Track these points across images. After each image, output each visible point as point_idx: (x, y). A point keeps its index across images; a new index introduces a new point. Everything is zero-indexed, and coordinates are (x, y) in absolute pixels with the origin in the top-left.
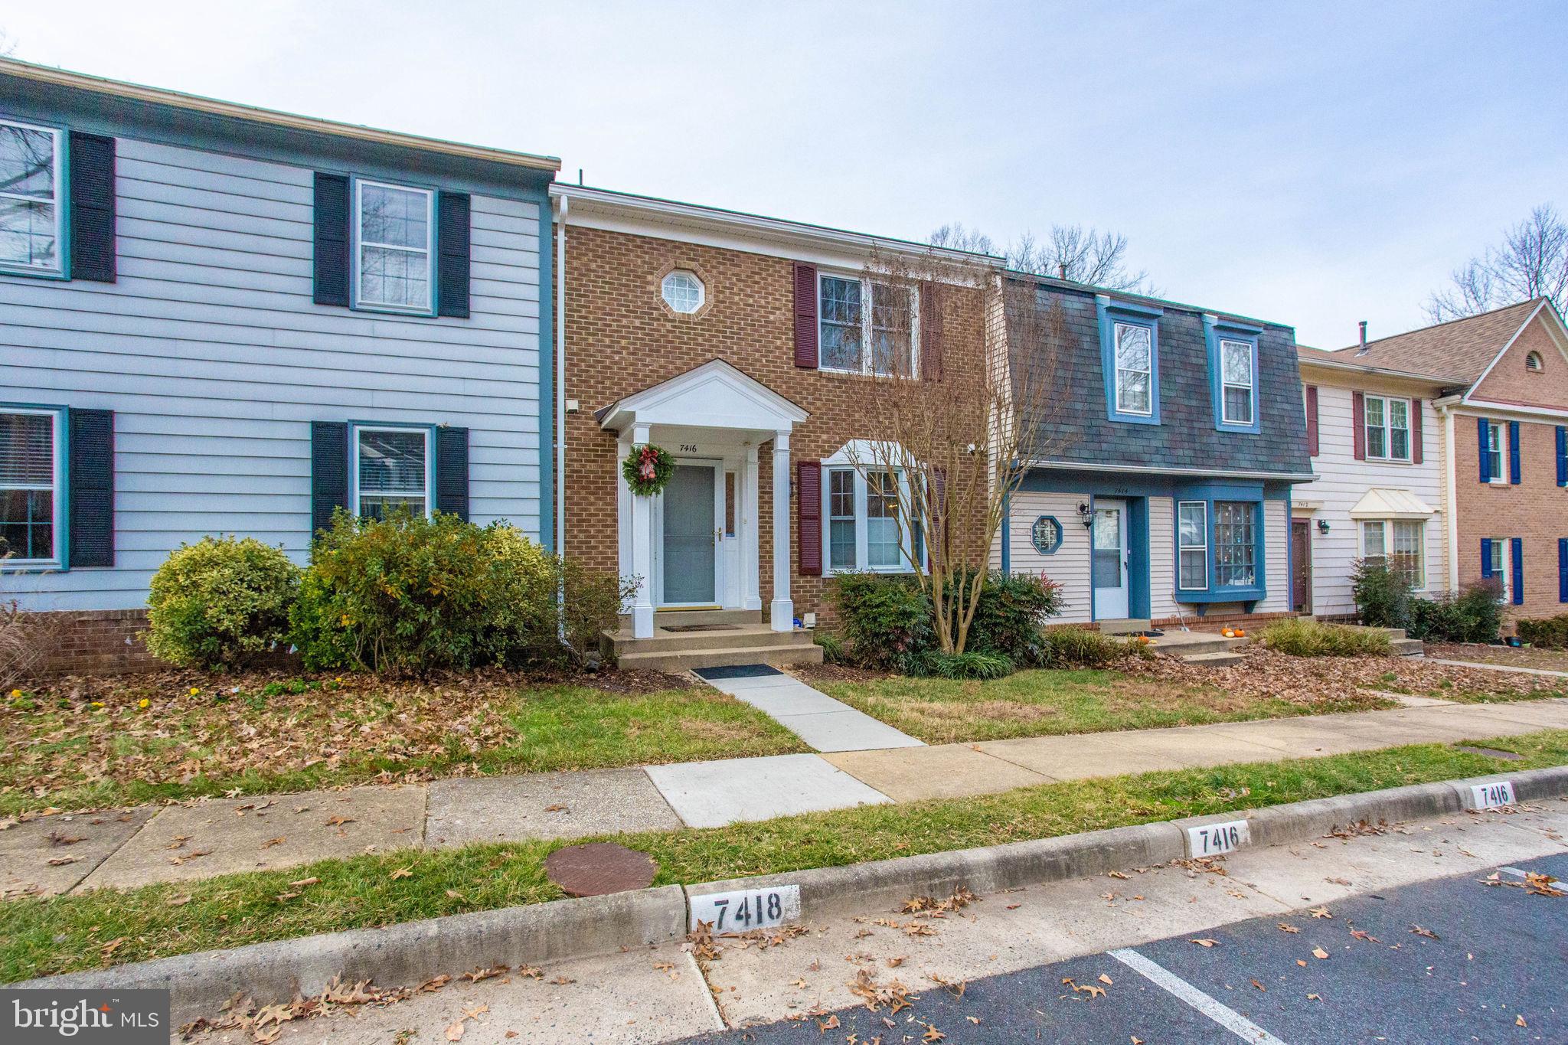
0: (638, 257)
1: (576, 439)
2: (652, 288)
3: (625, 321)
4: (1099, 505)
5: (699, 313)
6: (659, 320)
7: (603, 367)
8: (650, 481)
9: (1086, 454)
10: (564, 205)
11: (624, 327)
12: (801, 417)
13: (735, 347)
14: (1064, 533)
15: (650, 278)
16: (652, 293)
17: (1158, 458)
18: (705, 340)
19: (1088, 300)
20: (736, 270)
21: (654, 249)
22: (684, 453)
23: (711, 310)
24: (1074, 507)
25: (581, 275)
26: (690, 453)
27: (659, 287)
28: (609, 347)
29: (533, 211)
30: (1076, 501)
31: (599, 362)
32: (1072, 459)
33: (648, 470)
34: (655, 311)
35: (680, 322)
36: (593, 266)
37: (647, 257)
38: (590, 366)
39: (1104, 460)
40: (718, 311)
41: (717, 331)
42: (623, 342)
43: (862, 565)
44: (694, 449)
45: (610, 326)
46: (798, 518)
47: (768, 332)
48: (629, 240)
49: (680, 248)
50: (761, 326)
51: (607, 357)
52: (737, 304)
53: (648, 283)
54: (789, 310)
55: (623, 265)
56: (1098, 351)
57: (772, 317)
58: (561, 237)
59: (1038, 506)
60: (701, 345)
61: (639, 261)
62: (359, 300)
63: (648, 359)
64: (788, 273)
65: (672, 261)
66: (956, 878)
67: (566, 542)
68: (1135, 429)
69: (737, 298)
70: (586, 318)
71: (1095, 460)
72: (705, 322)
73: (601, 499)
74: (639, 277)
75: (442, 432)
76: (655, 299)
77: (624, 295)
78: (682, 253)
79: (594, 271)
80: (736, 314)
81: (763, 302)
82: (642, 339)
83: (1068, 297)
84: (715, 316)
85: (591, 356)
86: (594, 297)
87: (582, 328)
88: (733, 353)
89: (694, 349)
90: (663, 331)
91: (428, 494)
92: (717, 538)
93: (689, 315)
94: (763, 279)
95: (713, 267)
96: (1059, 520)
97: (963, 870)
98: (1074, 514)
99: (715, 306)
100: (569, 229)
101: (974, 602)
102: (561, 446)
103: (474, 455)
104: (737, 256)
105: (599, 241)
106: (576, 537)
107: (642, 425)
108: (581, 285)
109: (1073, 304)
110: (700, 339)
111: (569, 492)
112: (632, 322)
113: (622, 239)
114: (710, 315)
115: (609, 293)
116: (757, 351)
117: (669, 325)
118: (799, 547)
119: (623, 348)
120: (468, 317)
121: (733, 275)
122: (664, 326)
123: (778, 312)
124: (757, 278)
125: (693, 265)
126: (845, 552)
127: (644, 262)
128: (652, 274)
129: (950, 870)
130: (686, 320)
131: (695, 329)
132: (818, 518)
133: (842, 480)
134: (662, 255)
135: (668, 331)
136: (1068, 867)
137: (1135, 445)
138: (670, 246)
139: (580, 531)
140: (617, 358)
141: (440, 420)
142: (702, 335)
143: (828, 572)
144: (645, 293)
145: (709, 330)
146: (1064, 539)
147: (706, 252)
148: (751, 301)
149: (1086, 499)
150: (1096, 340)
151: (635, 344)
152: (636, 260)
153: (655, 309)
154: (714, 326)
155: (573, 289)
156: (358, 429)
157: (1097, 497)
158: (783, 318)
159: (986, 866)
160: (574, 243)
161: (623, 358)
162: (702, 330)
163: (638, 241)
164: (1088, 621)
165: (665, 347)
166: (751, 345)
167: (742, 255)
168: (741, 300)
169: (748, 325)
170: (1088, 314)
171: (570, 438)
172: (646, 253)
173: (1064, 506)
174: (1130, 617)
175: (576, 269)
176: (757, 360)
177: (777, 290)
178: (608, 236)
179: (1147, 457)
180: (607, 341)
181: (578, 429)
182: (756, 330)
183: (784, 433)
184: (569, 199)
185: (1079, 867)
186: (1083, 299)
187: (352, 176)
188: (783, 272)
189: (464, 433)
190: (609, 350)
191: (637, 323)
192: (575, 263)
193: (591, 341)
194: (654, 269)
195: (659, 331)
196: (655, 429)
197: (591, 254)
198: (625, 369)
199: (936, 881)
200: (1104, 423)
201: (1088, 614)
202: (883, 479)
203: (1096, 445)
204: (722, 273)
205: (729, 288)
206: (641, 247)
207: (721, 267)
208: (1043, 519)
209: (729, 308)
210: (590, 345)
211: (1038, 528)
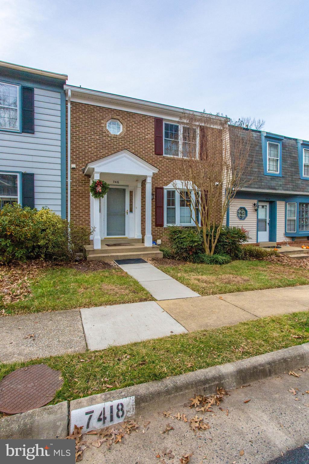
0: (98, 114)
1: (75, 178)
2: (103, 125)
3: (93, 137)
4: (260, 204)
5: (120, 135)
6: (105, 136)
7: (85, 153)
8: (100, 193)
9: (256, 186)
10: (69, 93)
11: (93, 139)
12: (156, 171)
13: (133, 147)
14: (248, 213)
15: (102, 121)
16: (103, 127)
17: (281, 188)
18: (122, 144)
19: (259, 134)
20: (134, 120)
21: (104, 111)
22: (114, 184)
24: (252, 204)
25: (77, 119)
26: (116, 184)
27: (106, 125)
29: (58, 95)
30: (252, 202)
31: (83, 151)
32: (252, 188)
33: (99, 189)
34: (104, 133)
35: (113, 137)
36: (81, 116)
37: (101, 114)
38: (80, 152)
39: (262, 188)
40: (127, 134)
41: (127, 141)
42: (92, 144)
43: (178, 224)
44: (118, 182)
45: (88, 138)
46: (155, 207)
47: (145, 142)
48: (95, 108)
49: (113, 111)
50: (143, 140)
51: (86, 149)
52: (134, 132)
53: (102, 123)
54: (153, 134)
55: (92, 116)
56: (261, 151)
57: (147, 137)
58: (69, 105)
59: (239, 204)
60: (121, 146)
61: (98, 115)
63: (101, 150)
64: (153, 121)
65: (110, 116)
66: (217, 383)
67: (71, 214)
68: (274, 177)
69: (134, 130)
70: (79, 135)
71: (260, 188)
72: (123, 137)
73: (84, 199)
74: (98, 121)
75: (24, 175)
76: (104, 129)
77: (92, 127)
78: (114, 113)
79: (81, 118)
80: (133, 135)
81: (143, 131)
82: (99, 143)
83: (251, 132)
84: (126, 136)
85: (81, 149)
86: (82, 128)
87: (77, 139)
88: (133, 149)
89: (118, 147)
90: (107, 141)
91: (19, 197)
92: (126, 214)
93: (117, 135)
94: (144, 123)
95: (125, 118)
96: (247, 209)
97: (220, 378)
98: (252, 206)
99: (126, 132)
100: (72, 103)
101: (217, 237)
102: (69, 180)
103: (36, 183)
104: (135, 115)
105: (83, 108)
106: (75, 213)
107: (97, 173)
108: (77, 123)
110: (121, 144)
111: (72, 197)
112: (96, 137)
113: (92, 107)
114: (124, 135)
115: (87, 127)
116: (141, 148)
117: (109, 139)
119: (92, 146)
120: (34, 133)
121: (133, 121)
123: (149, 135)
124: (141, 123)
125: (118, 117)
126: (172, 219)
127: (101, 116)
128: (103, 120)
129: (214, 379)
130: (115, 137)
131: (119, 140)
132: (163, 207)
133: (171, 194)
134: (106, 113)
135: (109, 141)
136: (270, 371)
137: (273, 183)
138: (110, 110)
139: (76, 211)
140: (90, 149)
141: (23, 170)
142: (121, 142)
143: (166, 225)
144: (100, 127)
145: (124, 141)
146: (248, 215)
147: (123, 113)
148: (139, 131)
149: (255, 201)
150: (261, 148)
151: (96, 145)
152: (97, 115)
154: (126, 139)
155: (74, 125)
157: (259, 201)
158: (151, 137)
159: (231, 375)
160: (74, 108)
161: (92, 150)
162: (121, 140)
163: (98, 108)
164: (255, 242)
165: (108, 146)
166: (139, 146)
167: (136, 114)
168: (136, 130)
169: (138, 139)
170: (258, 138)
171: (73, 178)
172: (101, 112)
173: (248, 204)
174: (269, 241)
175: (75, 117)
176: (141, 152)
177: (148, 127)
178: (87, 106)
179: (277, 188)
180: (86, 144)
181: (76, 174)
182: (141, 141)
183: (150, 176)
184: (71, 91)
185: (275, 371)
186: (256, 133)
188: (151, 121)
189: (32, 175)
190: (87, 147)
191: (98, 137)
192: (74, 115)
193: (80, 143)
194: (104, 118)
195: (106, 140)
196: (102, 174)
197: (80, 112)
198: (93, 154)
199: (207, 386)
200: (263, 176)
201: (256, 240)
202: (186, 194)
203: (260, 183)
204: (129, 121)
205: (131, 126)
206: (99, 110)
207: (129, 119)
208: (241, 208)
209: (131, 133)
210: (80, 145)
211: (239, 211)
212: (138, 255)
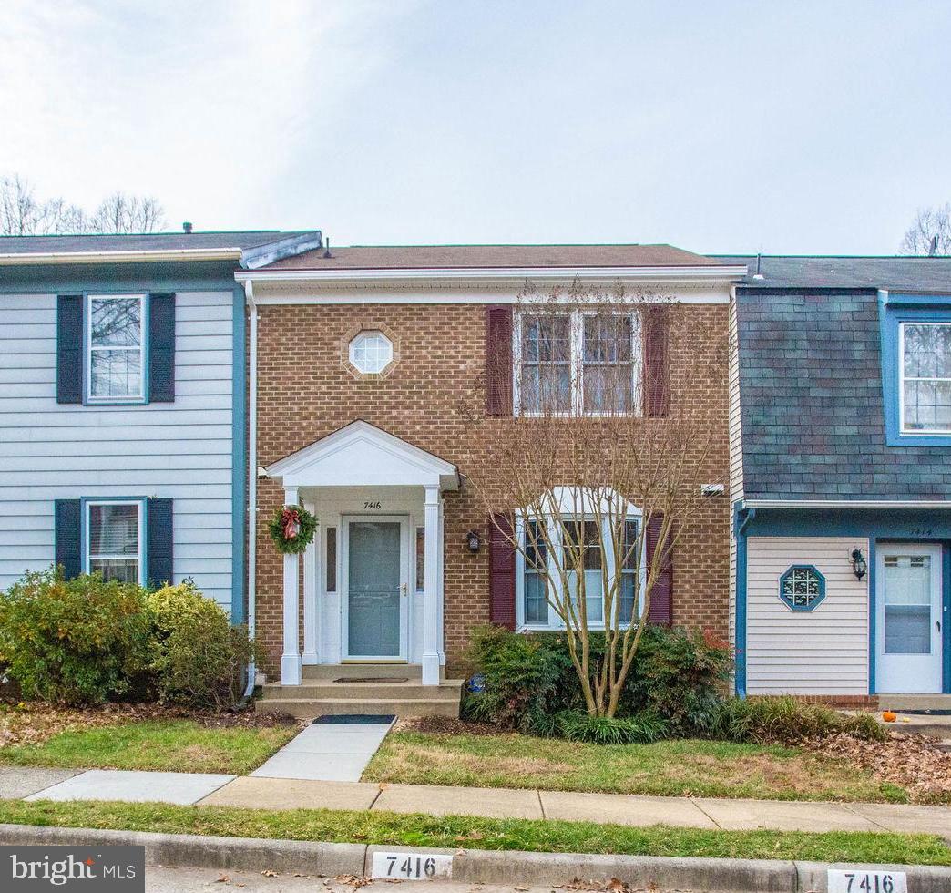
0: (325, 325)
1: (267, 502)
2: (338, 353)
3: (312, 388)
4: (884, 551)
5: (385, 372)
6: (345, 383)
7: (292, 434)
8: (292, 541)
9: (847, 489)
10: (249, 290)
11: (311, 393)
12: (448, 470)
13: (422, 402)
14: (828, 585)
15: (336, 343)
16: (339, 358)
19: (868, 298)
20: (424, 323)
21: (341, 315)
22: (368, 509)
23: (397, 367)
24: (845, 554)
25: (273, 349)
26: (374, 510)
27: (346, 350)
28: (297, 414)
29: (227, 298)
30: (846, 546)
31: (288, 429)
32: (826, 496)
33: (291, 530)
34: (341, 375)
35: (366, 382)
36: (283, 340)
37: (333, 324)
38: (280, 434)
39: (874, 496)
40: (405, 368)
41: (403, 387)
42: (311, 408)
44: (378, 505)
45: (299, 394)
46: (491, 571)
47: (458, 382)
48: (317, 310)
49: (366, 310)
50: (450, 377)
51: (296, 424)
52: (425, 357)
53: (336, 349)
54: (481, 357)
55: (311, 334)
56: (877, 360)
57: (462, 367)
58: (254, 317)
59: (789, 554)
60: (387, 403)
61: (327, 328)
62: (89, 396)
63: (334, 422)
64: (481, 318)
65: (358, 324)
67: (257, 598)
68: (932, 451)
69: (424, 352)
70: (276, 389)
71: (862, 495)
72: (391, 379)
74: (326, 344)
75: (152, 503)
76: (341, 364)
77: (311, 363)
78: (369, 315)
79: (284, 344)
80: (423, 368)
81: (452, 352)
82: (329, 404)
83: (832, 298)
84: (402, 372)
85: (281, 424)
86: (285, 369)
87: (273, 399)
88: (420, 408)
89: (380, 408)
90: (349, 393)
91: (140, 557)
92: (402, 593)
93: (375, 375)
94: (453, 328)
95: (401, 324)
96: (821, 570)
98: (845, 562)
99: (402, 363)
100: (260, 309)
101: (627, 662)
102: (252, 510)
103: (178, 522)
104: (426, 309)
105: (289, 315)
106: (266, 592)
107: (292, 488)
108: (271, 359)
109: (843, 307)
110: (386, 397)
111: (260, 551)
112: (319, 388)
113: (310, 310)
114: (396, 372)
115: (298, 363)
116: (445, 403)
117: (355, 388)
118: (490, 602)
119: (311, 414)
120: (173, 401)
121: (421, 328)
122: (349, 388)
123: (469, 361)
124: (446, 328)
125: (380, 324)
126: (538, 607)
127: (332, 329)
128: (339, 339)
130: (372, 380)
131: (381, 388)
132: (512, 572)
133: (536, 529)
134: (347, 320)
135: (355, 393)
137: (930, 473)
138: (356, 309)
139: (271, 587)
140: (305, 423)
141: (151, 493)
142: (388, 393)
143: (522, 627)
144: (332, 358)
145: (395, 388)
146: (828, 592)
147: (392, 310)
148: (439, 353)
149: (863, 544)
150: (875, 347)
151: (322, 409)
152: (323, 329)
153: (342, 373)
154: (400, 383)
155: (264, 364)
156: (89, 504)
157: (881, 541)
158: (474, 365)
160: (266, 321)
161: (310, 423)
162: (388, 388)
163: (325, 310)
164: (864, 692)
165: (351, 409)
166: (439, 398)
167: (430, 307)
168: (429, 353)
169: (436, 377)
170: (866, 315)
171: (261, 502)
172: (334, 320)
173: (830, 556)
174: (944, 691)
175: (268, 344)
176: (445, 413)
177: (467, 338)
180: (296, 409)
181: (270, 493)
182: (445, 382)
183: (432, 487)
184: (253, 282)
186: (857, 298)
187: (85, 295)
188: (475, 319)
189: (169, 502)
190: (297, 417)
191: (324, 388)
192: (267, 340)
193: (281, 410)
194: (342, 334)
195: (345, 393)
197: (281, 329)
198: (313, 433)
200: (879, 449)
201: (867, 684)
202: (583, 532)
203: (865, 478)
204: (408, 329)
205: (416, 343)
206: (328, 315)
207: (408, 324)
208: (798, 570)
209: (417, 362)
210: (281, 414)
211: (793, 581)
212: (387, 704)
